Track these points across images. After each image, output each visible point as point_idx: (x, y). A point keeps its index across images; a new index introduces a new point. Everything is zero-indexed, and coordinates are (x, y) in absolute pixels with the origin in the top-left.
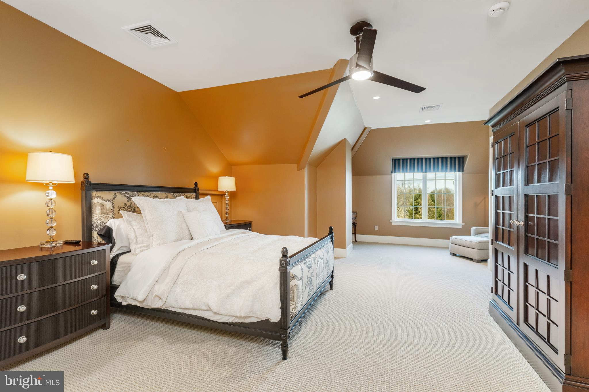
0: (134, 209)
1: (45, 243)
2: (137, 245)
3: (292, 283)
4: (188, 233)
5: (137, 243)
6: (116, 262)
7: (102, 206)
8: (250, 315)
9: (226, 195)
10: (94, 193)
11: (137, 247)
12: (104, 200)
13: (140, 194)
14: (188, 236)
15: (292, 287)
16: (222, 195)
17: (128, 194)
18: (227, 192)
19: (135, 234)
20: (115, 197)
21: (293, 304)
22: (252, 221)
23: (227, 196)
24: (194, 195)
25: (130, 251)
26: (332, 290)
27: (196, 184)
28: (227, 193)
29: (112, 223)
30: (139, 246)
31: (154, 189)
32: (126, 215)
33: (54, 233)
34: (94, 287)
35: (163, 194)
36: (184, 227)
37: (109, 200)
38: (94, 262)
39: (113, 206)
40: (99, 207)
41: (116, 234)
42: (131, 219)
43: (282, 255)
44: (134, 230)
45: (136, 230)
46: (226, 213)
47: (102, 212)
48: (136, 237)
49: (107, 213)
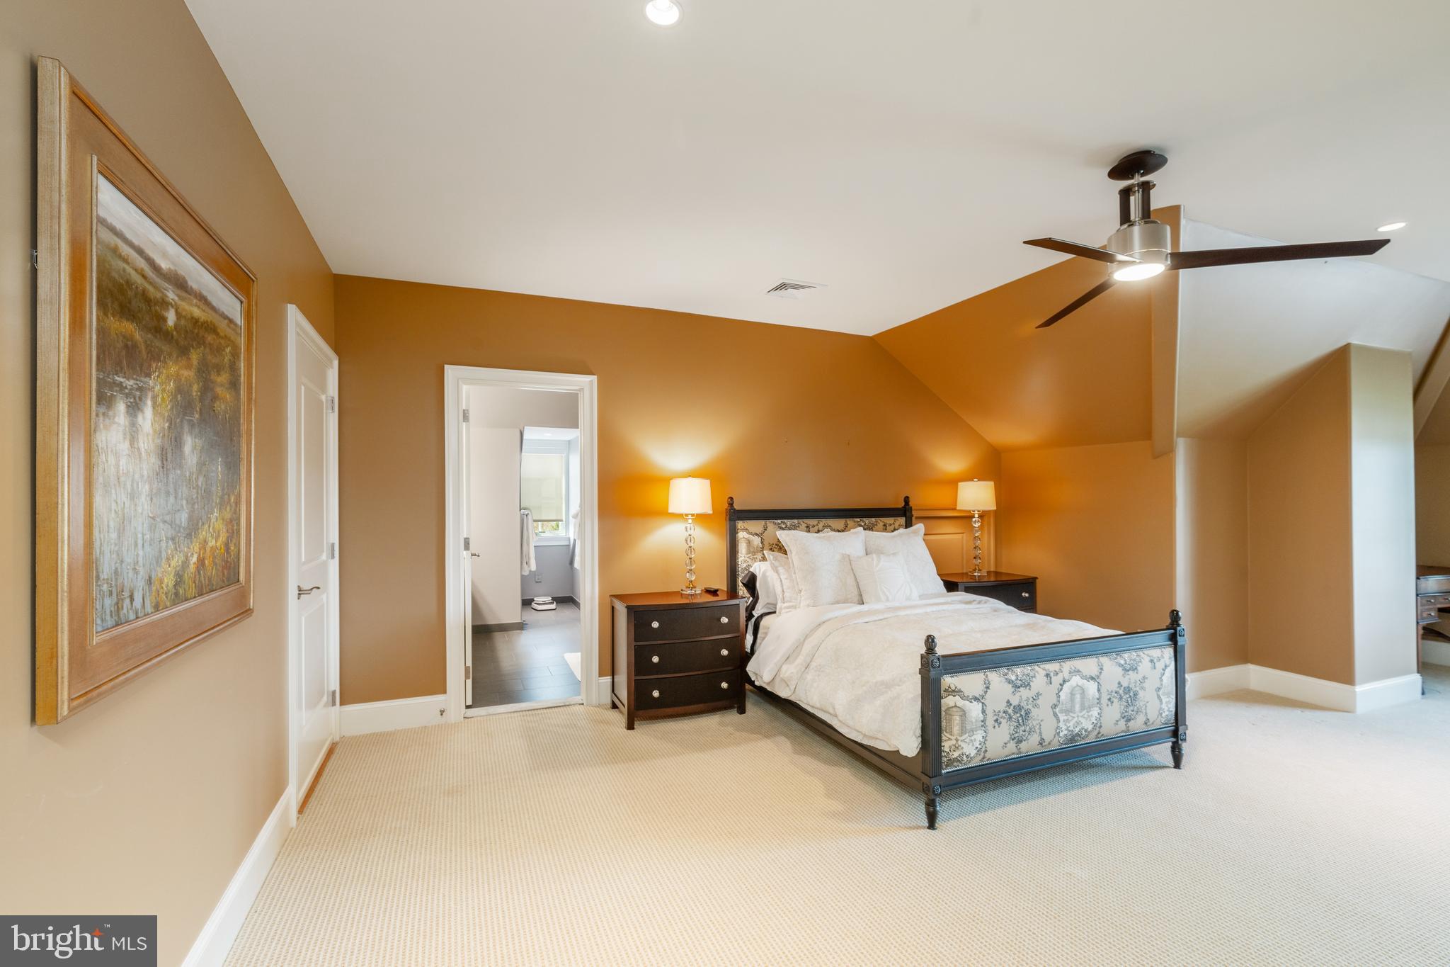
0: (779, 548)
1: (684, 588)
2: (784, 603)
3: (948, 701)
4: (856, 592)
5: (783, 601)
6: (759, 624)
7: (749, 542)
8: (878, 737)
9: (974, 519)
10: (740, 524)
11: (783, 607)
12: (751, 534)
13: (802, 523)
14: (856, 599)
15: (946, 707)
16: (967, 517)
17: (784, 523)
18: (976, 512)
19: (782, 586)
20: (766, 530)
21: (950, 739)
22: (1037, 578)
23: (975, 522)
24: (902, 520)
25: (775, 612)
26: (1180, 769)
27: (907, 500)
28: (977, 516)
29: (759, 568)
30: (786, 605)
31: (826, 514)
32: (772, 557)
33: (693, 578)
34: (725, 652)
35: (839, 523)
36: (851, 581)
37: (757, 534)
38: (725, 620)
39: (762, 542)
40: (745, 544)
41: (760, 585)
42: (776, 564)
43: (925, 649)
44: (781, 581)
45: (783, 580)
46: (975, 558)
47: (749, 552)
48: (783, 591)
49: (754, 553)
